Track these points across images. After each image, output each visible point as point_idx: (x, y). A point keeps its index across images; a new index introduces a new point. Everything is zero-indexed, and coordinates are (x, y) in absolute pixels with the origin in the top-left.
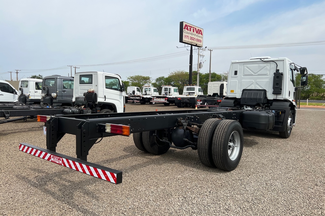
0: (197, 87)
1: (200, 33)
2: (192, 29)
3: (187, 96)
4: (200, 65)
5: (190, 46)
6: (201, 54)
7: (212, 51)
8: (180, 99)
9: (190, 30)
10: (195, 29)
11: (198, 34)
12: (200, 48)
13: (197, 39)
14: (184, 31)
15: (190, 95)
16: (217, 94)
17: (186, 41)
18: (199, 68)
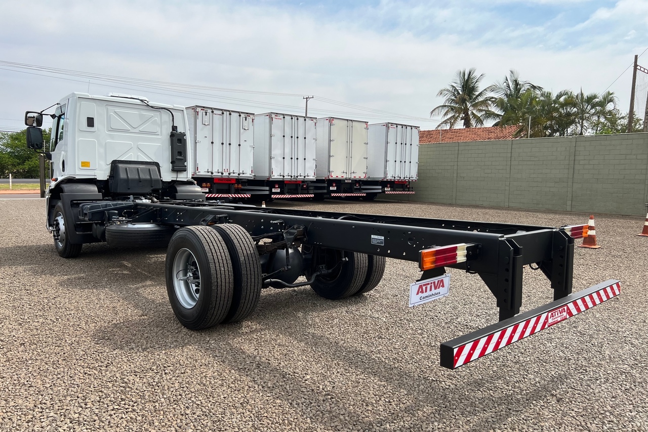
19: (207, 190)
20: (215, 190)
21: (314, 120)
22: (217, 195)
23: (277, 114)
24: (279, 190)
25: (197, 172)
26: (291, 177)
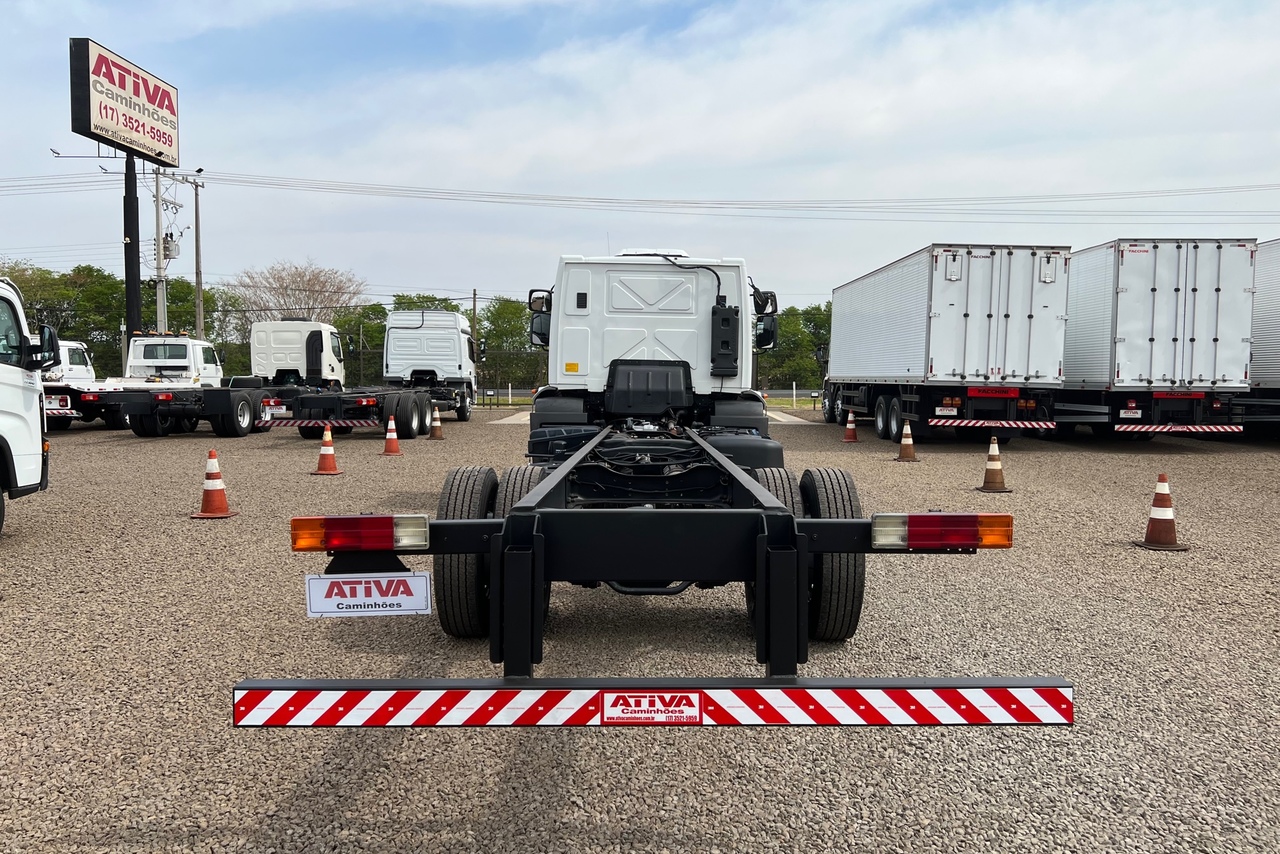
0: (197, 342)
1: (166, 103)
2: (129, 80)
3: (148, 381)
4: (166, 246)
5: (124, 154)
6: (166, 196)
7: (203, 187)
8: (168, 396)
9: (122, 85)
10: (141, 82)
11: (155, 107)
12: (162, 169)
13: (152, 128)
14: (96, 82)
15: (162, 376)
16: (295, 372)
17: (107, 131)
18: (162, 257)
19: (954, 412)
20: (970, 413)
21: (1249, 246)
22: (974, 422)
23: (1136, 240)
24: (1138, 414)
25: (929, 375)
26: (1173, 382)
